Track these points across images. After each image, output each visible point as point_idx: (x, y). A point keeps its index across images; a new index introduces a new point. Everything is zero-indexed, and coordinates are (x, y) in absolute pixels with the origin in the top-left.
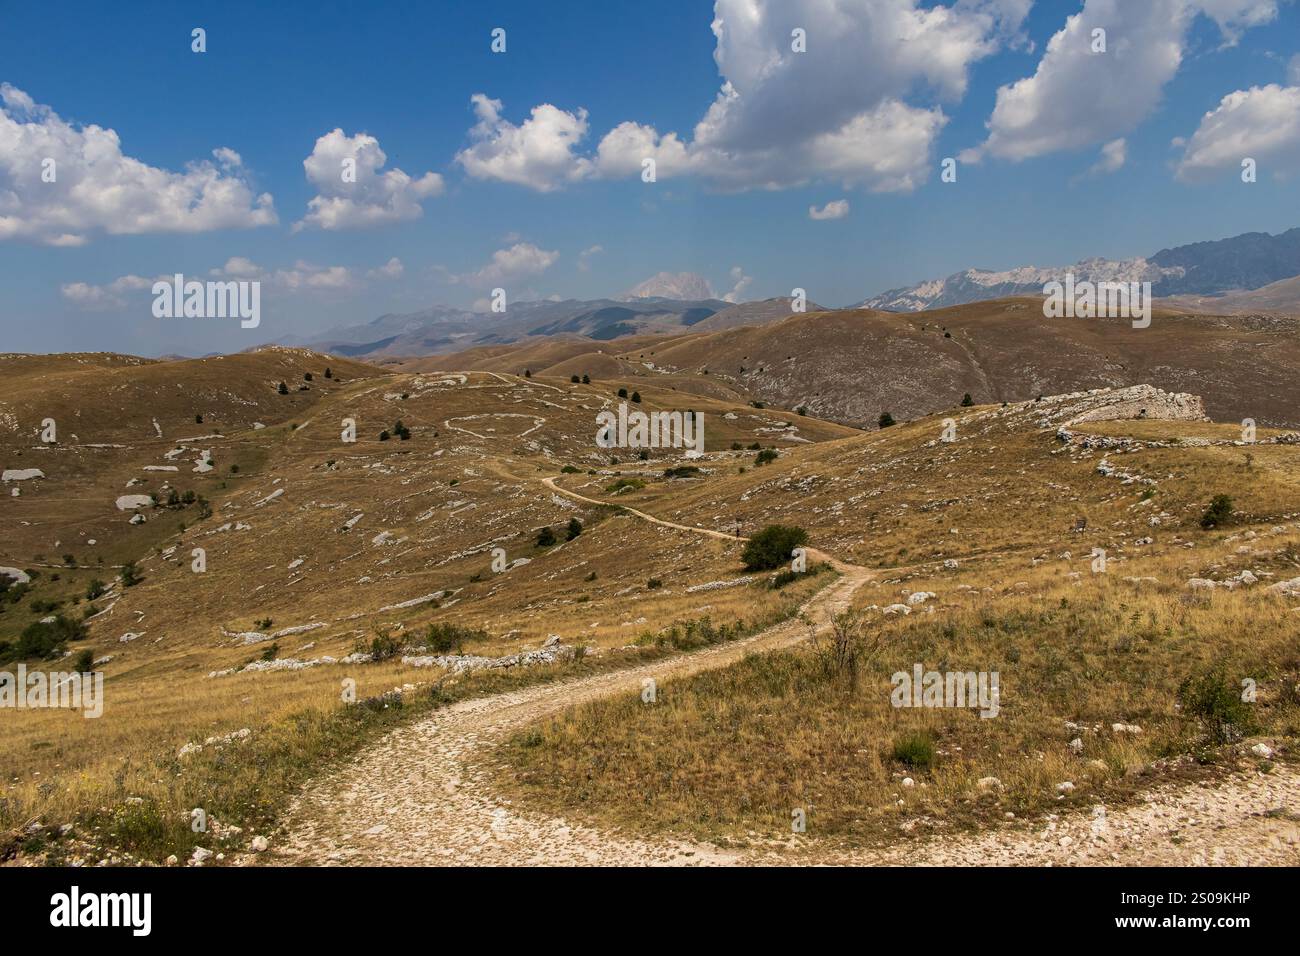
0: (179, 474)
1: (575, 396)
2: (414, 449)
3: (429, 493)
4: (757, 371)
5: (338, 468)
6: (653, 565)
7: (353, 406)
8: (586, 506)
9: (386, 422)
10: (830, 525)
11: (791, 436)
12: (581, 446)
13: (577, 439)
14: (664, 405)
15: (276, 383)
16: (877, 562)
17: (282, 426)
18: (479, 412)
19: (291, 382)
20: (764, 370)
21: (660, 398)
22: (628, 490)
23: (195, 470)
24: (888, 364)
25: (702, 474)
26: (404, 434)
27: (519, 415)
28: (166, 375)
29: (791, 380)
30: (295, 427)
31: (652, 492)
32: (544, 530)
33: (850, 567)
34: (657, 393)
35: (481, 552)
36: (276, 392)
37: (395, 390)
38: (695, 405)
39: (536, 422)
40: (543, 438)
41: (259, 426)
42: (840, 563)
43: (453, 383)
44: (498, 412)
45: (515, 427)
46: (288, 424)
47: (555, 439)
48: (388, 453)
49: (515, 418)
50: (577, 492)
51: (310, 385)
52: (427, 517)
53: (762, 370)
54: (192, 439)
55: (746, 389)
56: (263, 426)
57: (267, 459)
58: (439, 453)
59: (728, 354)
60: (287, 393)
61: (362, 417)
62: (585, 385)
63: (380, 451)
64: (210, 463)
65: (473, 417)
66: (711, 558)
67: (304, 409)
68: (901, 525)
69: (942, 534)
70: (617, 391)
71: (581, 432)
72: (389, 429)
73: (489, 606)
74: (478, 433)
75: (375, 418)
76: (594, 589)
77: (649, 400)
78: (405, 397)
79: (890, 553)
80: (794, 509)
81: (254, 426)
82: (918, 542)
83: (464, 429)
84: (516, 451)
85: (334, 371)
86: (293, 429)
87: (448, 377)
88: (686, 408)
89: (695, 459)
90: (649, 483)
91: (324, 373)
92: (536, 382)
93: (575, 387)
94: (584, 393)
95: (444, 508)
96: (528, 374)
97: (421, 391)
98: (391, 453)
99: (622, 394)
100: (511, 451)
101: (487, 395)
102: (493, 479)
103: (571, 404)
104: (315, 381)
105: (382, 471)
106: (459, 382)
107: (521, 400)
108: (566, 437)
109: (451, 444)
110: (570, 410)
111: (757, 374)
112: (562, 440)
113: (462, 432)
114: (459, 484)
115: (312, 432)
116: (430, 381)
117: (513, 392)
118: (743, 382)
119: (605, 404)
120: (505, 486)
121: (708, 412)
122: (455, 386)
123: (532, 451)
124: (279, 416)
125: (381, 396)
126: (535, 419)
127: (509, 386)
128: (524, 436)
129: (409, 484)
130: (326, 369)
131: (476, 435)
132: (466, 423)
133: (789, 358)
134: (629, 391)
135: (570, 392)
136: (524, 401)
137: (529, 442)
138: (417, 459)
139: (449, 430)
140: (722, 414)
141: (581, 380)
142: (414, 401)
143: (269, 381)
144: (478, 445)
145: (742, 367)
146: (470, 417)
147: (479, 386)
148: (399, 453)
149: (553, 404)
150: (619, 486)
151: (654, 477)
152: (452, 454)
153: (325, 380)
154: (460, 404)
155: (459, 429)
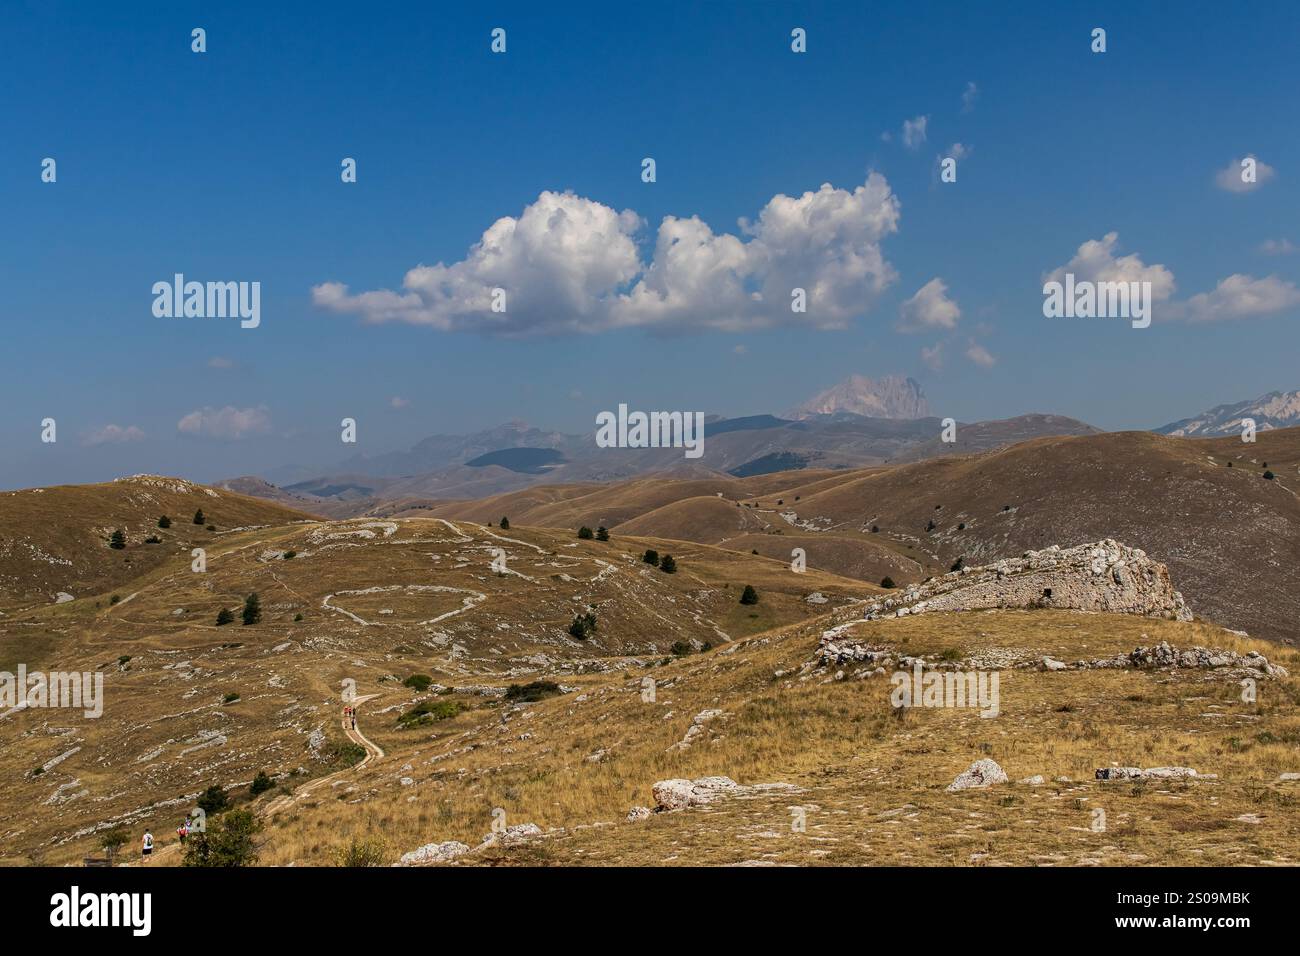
1: (560, 561)
2: (251, 639)
4: (954, 528)
5: (128, 669)
7: (212, 570)
13: (525, 631)
14: (716, 578)
15: (110, 531)
17: (98, 598)
18: (389, 582)
19: (135, 529)
20: (966, 528)
21: (716, 567)
22: (422, 723)
26: (251, 615)
27: (445, 589)
29: (1007, 543)
30: (115, 600)
31: (456, 725)
36: (106, 545)
37: (281, 546)
39: (466, 601)
40: (466, 626)
41: (64, 598)
43: (371, 535)
44: (415, 582)
45: (430, 605)
46: (107, 596)
47: (483, 629)
48: (210, 646)
49: (439, 592)
51: (165, 535)
53: (961, 527)
55: (935, 557)
56: (70, 598)
59: (913, 500)
60: (124, 546)
61: (216, 586)
62: (600, 544)
63: (202, 641)
65: (373, 590)
67: (142, 574)
70: (644, 554)
71: (537, 619)
72: (238, 607)
74: (364, 615)
75: (232, 589)
78: (289, 556)
81: (57, 597)
83: (346, 610)
84: (403, 648)
85: (211, 514)
86: (112, 604)
87: (370, 525)
88: (746, 583)
89: (581, 667)
90: (473, 709)
91: (192, 516)
92: (506, 537)
93: (573, 545)
94: (581, 555)
95: (189, 741)
96: (505, 524)
97: (318, 547)
98: (214, 646)
99: (650, 558)
100: (395, 646)
101: (415, 555)
102: (297, 694)
103: (545, 572)
104: (174, 529)
105: (181, 675)
106: (382, 534)
107: (465, 565)
108: (505, 626)
109: (308, 633)
110: (538, 582)
111: (953, 534)
112: (497, 632)
113: (339, 614)
114: (240, 700)
115: (135, 609)
116: (338, 531)
117: (459, 552)
118: (930, 546)
119: (601, 573)
120: (296, 707)
121: (782, 590)
122: (367, 540)
123: (431, 649)
124: (98, 582)
125: (259, 554)
126: (470, 595)
127: (460, 541)
128: (434, 623)
129: (189, 698)
130: (200, 510)
131: (357, 619)
132: (355, 600)
133: (1007, 508)
134: (661, 554)
135: (555, 553)
136: (469, 565)
137: (435, 633)
138: (245, 656)
139: (323, 611)
140: (805, 595)
141: (595, 534)
142: (300, 563)
143: (99, 527)
144: (351, 636)
145: (931, 522)
146: (368, 591)
147: (411, 541)
148: (224, 646)
149: (513, 572)
150: (418, 712)
151: (488, 699)
152: (300, 649)
153: (191, 529)
154: (365, 569)
155: (338, 609)
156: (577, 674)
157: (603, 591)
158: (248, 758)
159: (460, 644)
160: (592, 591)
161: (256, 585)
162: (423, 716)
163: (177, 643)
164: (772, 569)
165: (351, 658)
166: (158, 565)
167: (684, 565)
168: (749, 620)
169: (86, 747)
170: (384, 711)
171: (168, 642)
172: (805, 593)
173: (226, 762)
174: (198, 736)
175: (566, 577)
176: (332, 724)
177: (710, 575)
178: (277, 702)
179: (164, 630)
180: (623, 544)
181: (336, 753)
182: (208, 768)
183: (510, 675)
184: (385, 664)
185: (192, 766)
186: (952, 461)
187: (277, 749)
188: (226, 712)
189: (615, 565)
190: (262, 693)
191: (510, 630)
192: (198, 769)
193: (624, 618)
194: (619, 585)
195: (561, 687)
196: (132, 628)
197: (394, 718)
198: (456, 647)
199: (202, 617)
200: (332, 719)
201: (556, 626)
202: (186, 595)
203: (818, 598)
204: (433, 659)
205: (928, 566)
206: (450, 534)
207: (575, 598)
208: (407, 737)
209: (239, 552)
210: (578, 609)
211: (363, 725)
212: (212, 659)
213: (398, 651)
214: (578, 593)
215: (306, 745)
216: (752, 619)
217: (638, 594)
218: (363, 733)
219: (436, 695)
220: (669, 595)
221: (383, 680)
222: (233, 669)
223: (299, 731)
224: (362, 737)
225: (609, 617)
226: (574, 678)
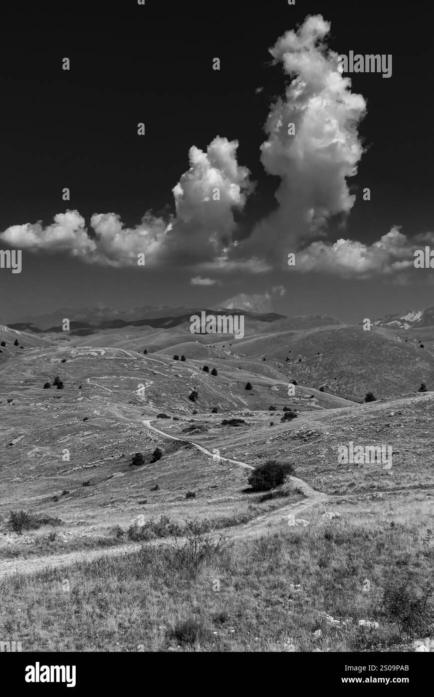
1: (174, 369)
2: (64, 395)
3: (69, 425)
4: (297, 361)
5: (14, 405)
6: (196, 483)
7: (30, 365)
8: (168, 441)
9: (50, 376)
10: (314, 464)
11: (313, 404)
12: (174, 401)
13: (172, 397)
14: (233, 378)
16: (333, 491)
18: (111, 374)
20: (302, 360)
21: (230, 374)
22: (197, 432)
24: (382, 362)
25: (246, 424)
26: (59, 384)
29: (319, 368)
31: (212, 434)
32: (137, 454)
33: (316, 493)
34: (228, 370)
35: (95, 466)
37: (59, 356)
38: (252, 379)
39: (146, 384)
40: (150, 394)
42: (312, 490)
43: (96, 354)
44: (122, 375)
47: (157, 395)
48: (47, 398)
49: (134, 379)
50: (164, 431)
51: (4, 349)
52: (65, 441)
53: (300, 360)
55: (290, 372)
59: (279, 349)
61: (34, 372)
62: (181, 362)
63: (43, 395)
65: (106, 377)
66: (234, 480)
68: (359, 467)
69: (382, 475)
70: (202, 367)
71: (175, 392)
72: (50, 381)
73: (86, 503)
74: (108, 388)
75: (42, 374)
76: (154, 496)
77: (223, 375)
78: (64, 361)
79: (344, 486)
80: (296, 452)
82: (365, 479)
83: (99, 385)
85: (20, 341)
87: (93, 350)
88: (246, 381)
89: (243, 414)
90: (212, 428)
91: (14, 342)
92: (150, 358)
93: (175, 362)
94: (181, 367)
95: (77, 435)
96: (145, 352)
97: (75, 358)
98: (49, 397)
99: (206, 369)
101: (117, 364)
102: (112, 419)
103: (171, 373)
104: (7, 347)
105: (42, 408)
106: (100, 354)
107: (138, 369)
108: (165, 394)
109: (89, 394)
110: (170, 377)
111: (297, 363)
112: (162, 397)
113: (97, 386)
114: (89, 420)
116: (81, 352)
117: (134, 363)
118: (287, 367)
119: (193, 375)
120: (119, 424)
121: (260, 385)
122: (95, 356)
123: (141, 402)
125: (48, 360)
126: (146, 381)
127: (132, 359)
128: (138, 392)
129: (57, 418)
130: (16, 340)
131: (106, 389)
132: (101, 381)
133: (319, 354)
134: (210, 368)
135: (171, 366)
136: (140, 369)
137: (140, 396)
138: (66, 402)
139: (89, 385)
140: (270, 387)
141: (180, 358)
142: (69, 364)
144: (107, 396)
145: (288, 358)
146: (104, 377)
147: (113, 358)
148: (54, 397)
149: (159, 373)
150: (190, 428)
151: (214, 425)
152: (89, 400)
153: (14, 347)
154: (99, 368)
155: (96, 384)
157: (195, 382)
159: (151, 401)
160: (192, 382)
161: (53, 372)
162: (195, 430)
163: (31, 395)
164: (252, 376)
165: (119, 405)
167: (219, 373)
168: (251, 396)
169: (26, 436)
171: (25, 394)
172: (270, 386)
174: (81, 434)
175: (180, 376)
177: (230, 377)
178: (106, 421)
179: (19, 389)
180: (192, 363)
186: (295, 333)
188: (87, 425)
189: (195, 371)
190: (96, 417)
191: (167, 396)
193: (207, 393)
194: (201, 380)
195: (245, 421)
199: (35, 385)
201: (183, 396)
202: (23, 375)
206: (127, 355)
207: (187, 384)
209: (38, 358)
210: (190, 389)
212: (52, 403)
214: (187, 382)
217: (208, 384)
220: (220, 385)
221: (143, 415)
222: (66, 407)
225: (201, 393)
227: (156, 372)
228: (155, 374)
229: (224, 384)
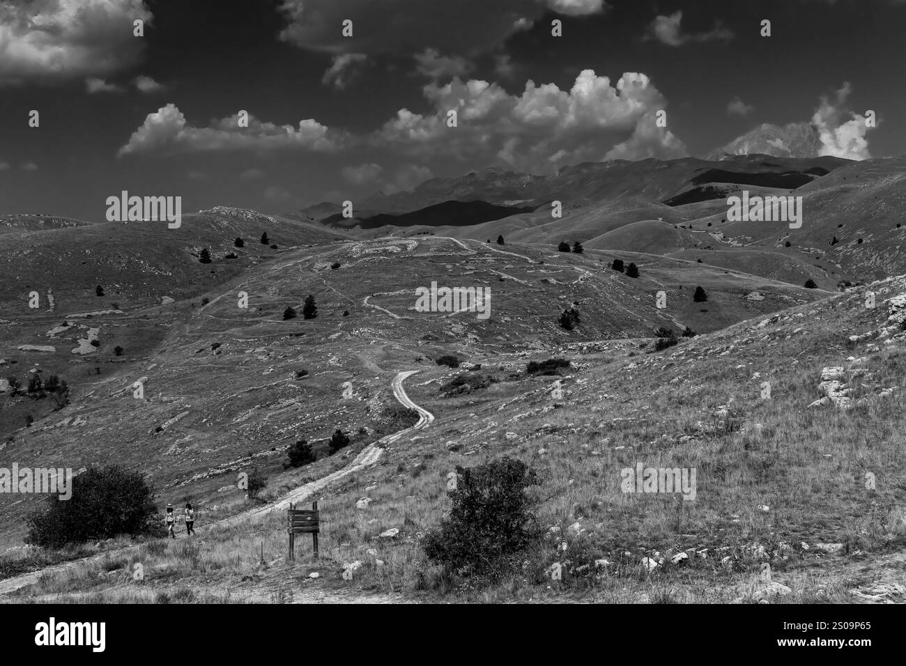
0: (56, 355)
2: (311, 330)
4: (854, 243)
5: (219, 353)
7: (277, 278)
13: (523, 323)
14: (671, 281)
15: (198, 250)
17: (192, 301)
18: (414, 286)
19: (218, 248)
20: (865, 241)
21: (670, 272)
23: (74, 351)
26: (310, 312)
28: (77, 239)
30: (206, 301)
31: (489, 394)
32: (299, 445)
34: (671, 266)
36: (196, 260)
37: (329, 259)
38: (713, 281)
41: (167, 300)
43: (397, 250)
46: (199, 299)
48: (280, 335)
51: (240, 252)
52: (243, 419)
53: (860, 241)
54: (86, 315)
55: (839, 266)
56: (172, 300)
57: (162, 340)
58: (334, 336)
59: (818, 221)
60: (210, 261)
61: (281, 290)
62: (576, 255)
63: (274, 332)
64: (95, 343)
65: (402, 292)
67: (224, 282)
70: (612, 263)
71: (532, 314)
72: (299, 306)
75: (293, 292)
77: (655, 275)
78: (336, 266)
81: (162, 300)
83: (383, 307)
84: (429, 336)
85: (273, 236)
86: (203, 305)
87: (395, 243)
88: (696, 285)
90: (500, 381)
91: (260, 238)
92: (502, 250)
93: (555, 256)
94: (563, 264)
96: (500, 241)
97: (356, 259)
98: (283, 335)
99: (618, 265)
100: (423, 335)
101: (432, 265)
102: (352, 371)
103: (536, 277)
104: (246, 248)
105: (260, 357)
106: (406, 249)
107: (472, 272)
108: (507, 319)
109: (354, 325)
110: (530, 285)
111: (853, 247)
112: (501, 323)
113: (377, 310)
114: (308, 376)
115: (221, 308)
116: (372, 248)
117: (467, 262)
118: (834, 257)
119: (581, 277)
121: (726, 291)
122: (395, 254)
123: (451, 337)
124: (192, 288)
125: (312, 266)
127: (467, 254)
128: (451, 317)
129: (268, 375)
130: (265, 233)
131: (391, 314)
132: (388, 300)
133: (899, 226)
134: (626, 263)
135: (542, 263)
136: (475, 273)
137: (453, 325)
138: (308, 343)
139: (364, 308)
141: (572, 248)
142: (343, 272)
143: (191, 247)
144: (387, 327)
145: (835, 238)
146: (398, 292)
147: (429, 254)
148: (291, 335)
149: (511, 277)
150: (456, 384)
151: (511, 374)
152: (349, 337)
153: (259, 247)
154: (395, 276)
155: (376, 307)
156: (582, 353)
157: (582, 291)
158: (322, 420)
159: (473, 333)
160: (575, 292)
161: (311, 289)
162: (460, 387)
163: (255, 334)
164: (717, 274)
165: (392, 343)
166: (236, 275)
167: (644, 271)
168: (700, 314)
169: (193, 411)
170: (427, 383)
171: (246, 333)
172: (746, 293)
173: (304, 423)
174: (279, 404)
175: (553, 281)
176: (387, 394)
177: (666, 279)
178: (338, 377)
179: (242, 324)
180: (594, 255)
181: (395, 415)
182: (290, 428)
183: (525, 355)
184: (417, 348)
185: (278, 426)
186: (853, 188)
187: (344, 412)
188: (299, 385)
189: (590, 271)
190: (325, 370)
191: (512, 322)
192: (283, 428)
193: (601, 312)
194: (595, 287)
195: (572, 363)
196: (218, 323)
197: (436, 389)
198: (470, 336)
199: (272, 314)
200: (386, 389)
201: (548, 319)
202: (259, 297)
203: (756, 296)
204: (454, 344)
205: (833, 273)
206: (458, 248)
207: (560, 297)
208: (450, 403)
209: (296, 264)
210: (564, 305)
211: (411, 394)
212: (282, 345)
213: (425, 338)
214: (563, 293)
215: (368, 409)
216: (702, 313)
217: (610, 294)
218: (412, 400)
219: (467, 371)
221: (419, 360)
222: (299, 352)
223: (360, 399)
224: (412, 403)
225: (589, 312)
226: (579, 356)
227: (505, 276)
228: (502, 280)
229: (648, 292)
